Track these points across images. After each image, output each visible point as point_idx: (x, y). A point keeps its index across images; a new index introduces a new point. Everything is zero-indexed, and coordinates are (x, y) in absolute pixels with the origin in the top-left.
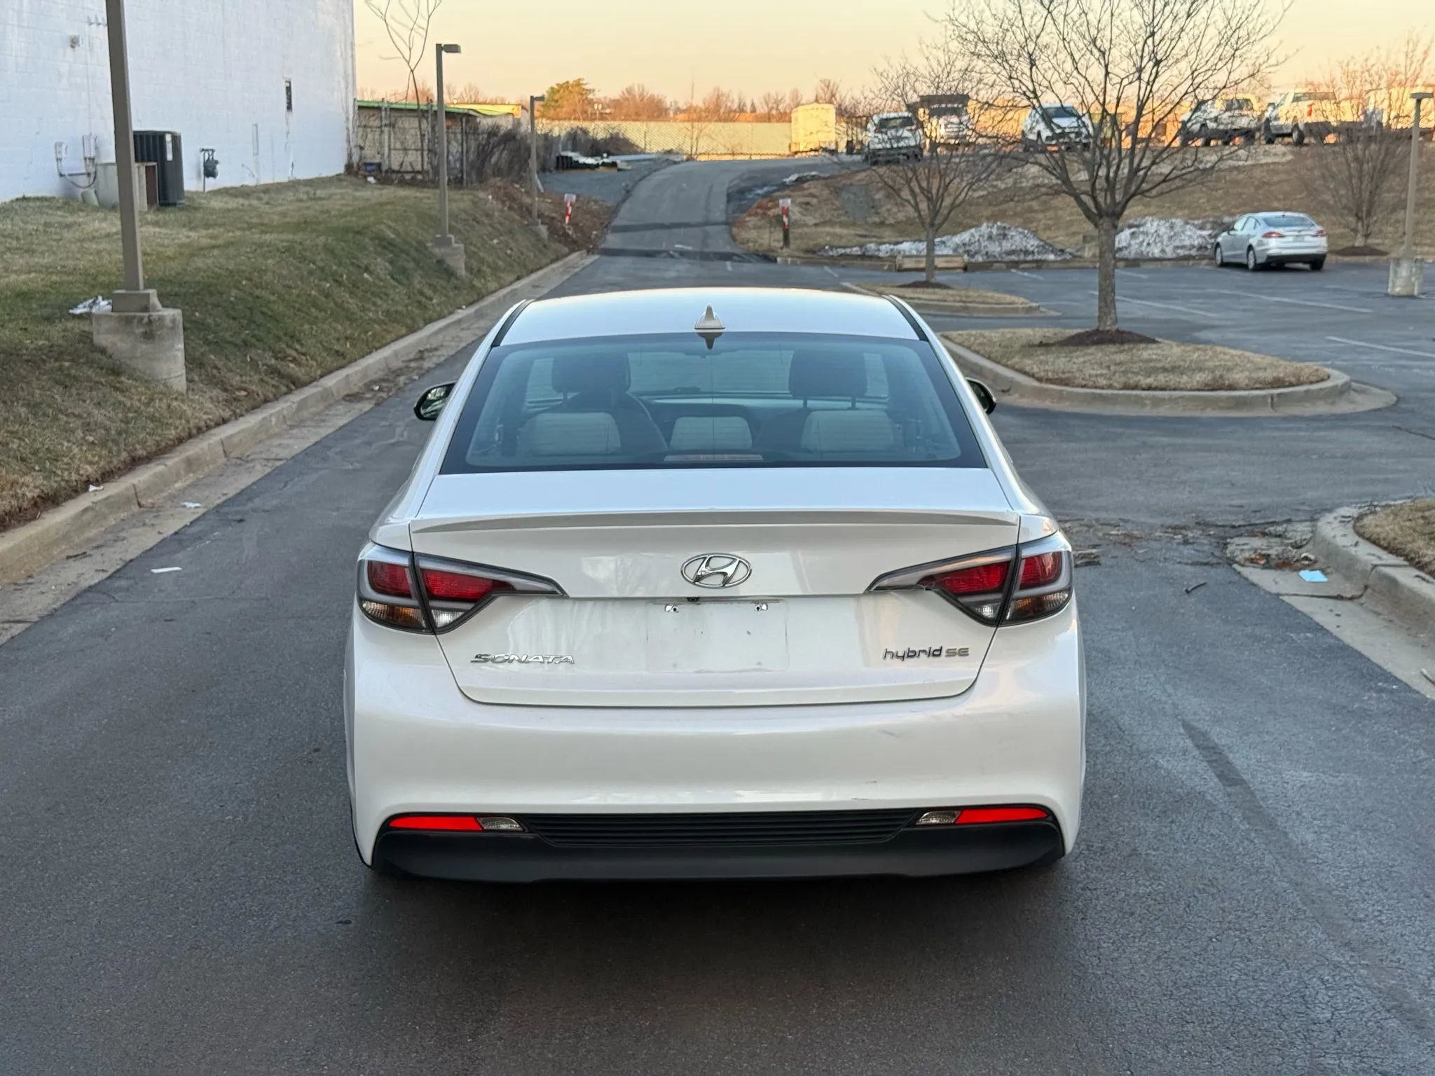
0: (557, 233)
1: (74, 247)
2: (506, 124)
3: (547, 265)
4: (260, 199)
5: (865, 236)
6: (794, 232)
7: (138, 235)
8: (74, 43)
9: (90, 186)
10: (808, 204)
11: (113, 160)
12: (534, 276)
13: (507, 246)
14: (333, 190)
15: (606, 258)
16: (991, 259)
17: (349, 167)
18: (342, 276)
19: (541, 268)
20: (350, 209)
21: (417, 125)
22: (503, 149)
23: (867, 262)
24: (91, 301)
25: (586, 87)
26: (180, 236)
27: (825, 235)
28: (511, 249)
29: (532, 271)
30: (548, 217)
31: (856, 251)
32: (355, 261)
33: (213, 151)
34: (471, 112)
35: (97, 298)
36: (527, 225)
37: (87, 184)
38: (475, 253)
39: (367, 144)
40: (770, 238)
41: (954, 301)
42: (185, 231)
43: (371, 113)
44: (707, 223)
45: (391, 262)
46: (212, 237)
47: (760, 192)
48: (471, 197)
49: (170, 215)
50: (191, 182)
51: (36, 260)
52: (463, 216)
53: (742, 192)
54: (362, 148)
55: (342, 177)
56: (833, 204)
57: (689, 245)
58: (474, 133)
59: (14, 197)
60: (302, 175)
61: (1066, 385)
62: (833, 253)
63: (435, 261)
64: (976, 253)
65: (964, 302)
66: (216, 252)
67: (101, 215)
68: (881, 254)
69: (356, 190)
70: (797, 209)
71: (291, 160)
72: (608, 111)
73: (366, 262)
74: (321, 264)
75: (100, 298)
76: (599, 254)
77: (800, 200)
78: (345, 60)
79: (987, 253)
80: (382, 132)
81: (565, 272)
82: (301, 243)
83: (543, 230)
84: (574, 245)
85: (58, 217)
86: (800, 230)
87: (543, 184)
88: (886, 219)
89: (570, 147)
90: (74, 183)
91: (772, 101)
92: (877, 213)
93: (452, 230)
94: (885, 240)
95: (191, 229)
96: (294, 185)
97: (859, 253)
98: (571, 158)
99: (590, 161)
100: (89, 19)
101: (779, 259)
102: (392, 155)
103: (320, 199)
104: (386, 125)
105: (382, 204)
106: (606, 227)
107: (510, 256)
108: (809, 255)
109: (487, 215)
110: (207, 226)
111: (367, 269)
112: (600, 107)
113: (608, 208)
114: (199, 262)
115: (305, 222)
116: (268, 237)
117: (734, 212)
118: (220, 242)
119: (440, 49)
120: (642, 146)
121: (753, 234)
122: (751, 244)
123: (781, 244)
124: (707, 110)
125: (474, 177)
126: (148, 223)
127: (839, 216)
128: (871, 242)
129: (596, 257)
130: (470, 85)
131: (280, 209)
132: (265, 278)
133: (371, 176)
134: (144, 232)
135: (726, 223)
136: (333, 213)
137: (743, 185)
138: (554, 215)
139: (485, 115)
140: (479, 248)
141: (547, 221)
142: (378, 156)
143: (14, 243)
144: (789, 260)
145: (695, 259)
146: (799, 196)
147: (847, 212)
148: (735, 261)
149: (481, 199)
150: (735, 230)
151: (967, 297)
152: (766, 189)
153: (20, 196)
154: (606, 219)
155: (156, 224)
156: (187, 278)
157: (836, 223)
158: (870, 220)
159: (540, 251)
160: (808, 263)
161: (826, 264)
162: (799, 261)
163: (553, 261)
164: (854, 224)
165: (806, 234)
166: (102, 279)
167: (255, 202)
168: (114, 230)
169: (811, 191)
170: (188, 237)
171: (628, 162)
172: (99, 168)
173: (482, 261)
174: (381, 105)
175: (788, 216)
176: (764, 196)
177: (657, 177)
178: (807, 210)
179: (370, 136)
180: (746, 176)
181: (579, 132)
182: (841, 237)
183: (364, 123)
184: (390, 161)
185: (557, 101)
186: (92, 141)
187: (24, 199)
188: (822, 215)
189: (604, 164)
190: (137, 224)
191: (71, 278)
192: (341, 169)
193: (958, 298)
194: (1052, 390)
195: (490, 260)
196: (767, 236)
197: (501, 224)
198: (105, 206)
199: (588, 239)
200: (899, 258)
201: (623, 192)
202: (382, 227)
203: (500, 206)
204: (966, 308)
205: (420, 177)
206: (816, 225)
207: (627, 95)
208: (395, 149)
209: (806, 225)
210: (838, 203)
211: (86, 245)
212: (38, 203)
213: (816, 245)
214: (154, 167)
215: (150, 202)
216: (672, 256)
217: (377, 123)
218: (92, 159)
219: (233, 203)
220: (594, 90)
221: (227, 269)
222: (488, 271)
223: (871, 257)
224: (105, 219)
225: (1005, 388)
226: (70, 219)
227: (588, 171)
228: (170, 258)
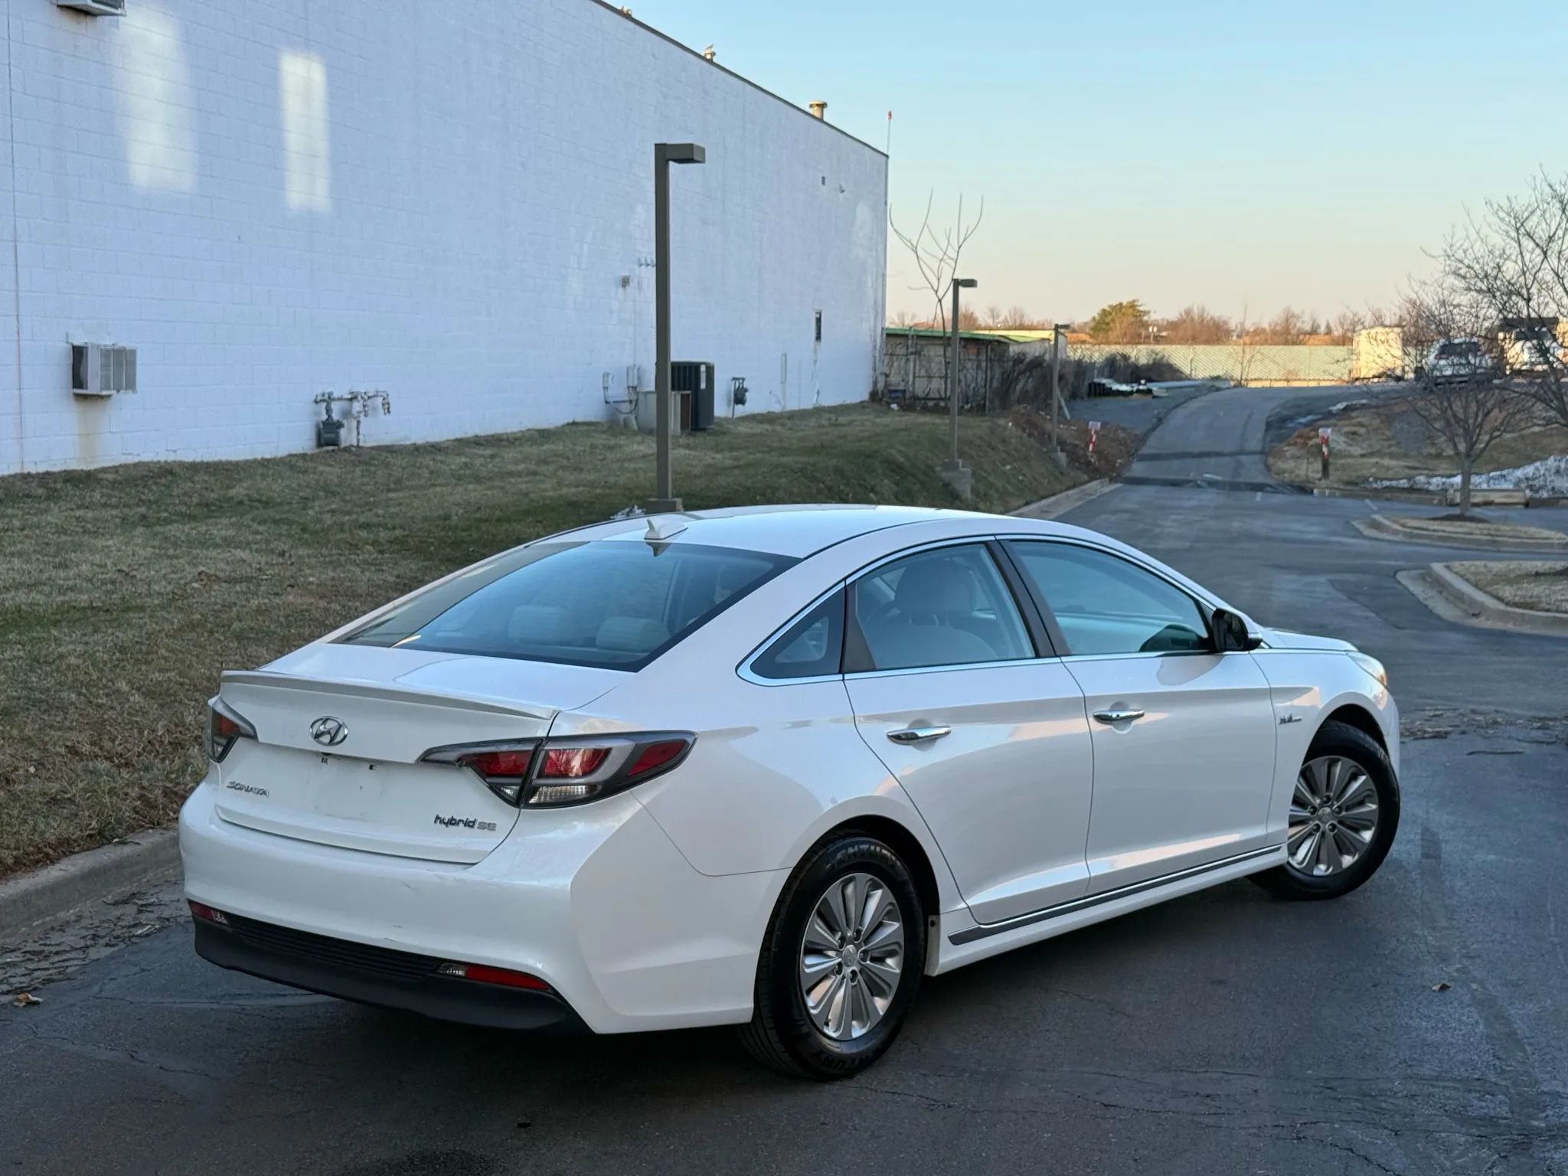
0: (1077, 458)
1: (615, 466)
2: (1035, 351)
3: (1061, 491)
4: (783, 425)
5: (1416, 468)
6: (1336, 463)
7: (670, 456)
8: (625, 282)
9: (631, 412)
10: (1355, 433)
11: (652, 388)
12: (1044, 502)
13: (1020, 472)
14: (854, 417)
15: (1128, 487)
16: (1557, 495)
17: (874, 395)
18: (848, 495)
19: (1054, 494)
20: (866, 434)
21: (942, 353)
22: (1029, 377)
23: (1414, 496)
24: (628, 510)
25: (1141, 309)
26: (707, 458)
27: (1369, 467)
28: (1024, 475)
29: (1044, 498)
30: (1070, 444)
31: (1404, 483)
32: (862, 482)
33: (743, 379)
34: (1002, 339)
35: (633, 507)
36: (1046, 452)
37: (628, 411)
38: (985, 478)
39: (893, 372)
40: (1309, 470)
41: (1482, 534)
42: (712, 454)
43: (898, 341)
44: (1242, 453)
45: (897, 484)
46: (735, 459)
47: (1303, 420)
48: (989, 424)
49: (700, 439)
50: (721, 408)
51: (583, 476)
52: (978, 442)
53: (1283, 420)
54: (887, 376)
55: (865, 404)
56: (1383, 434)
57: (1218, 475)
58: (999, 361)
59: (565, 421)
60: (828, 401)
61: (1531, 608)
62: (1378, 485)
63: (941, 484)
64: (1541, 488)
65: (1492, 536)
66: (736, 472)
67: (639, 438)
68: (1431, 488)
69: (878, 416)
70: (1342, 439)
71: (818, 387)
72: (1164, 334)
73: (872, 483)
74: (829, 483)
75: (636, 507)
76: (1121, 482)
77: (1347, 429)
78: (876, 290)
79: (1553, 488)
80: (908, 360)
81: (1079, 500)
82: (813, 465)
83: (1062, 457)
84: (1095, 473)
85: (601, 440)
86: (1343, 461)
87: (1070, 412)
88: (1443, 450)
89: (1106, 374)
90: (617, 410)
91: (1349, 322)
92: (1434, 444)
93: (962, 454)
94: (1437, 473)
95: (717, 452)
96: (819, 411)
97: (1406, 486)
98: (1104, 385)
99: (1124, 388)
100: (639, 260)
101: (1315, 491)
102: (917, 383)
103: (842, 425)
104: (912, 353)
105: (898, 430)
106: (1133, 455)
107: (1022, 482)
108: (1349, 487)
109: (1004, 441)
110: (732, 449)
111: (873, 490)
112: (1155, 329)
113: (1136, 436)
114: (722, 481)
115: (822, 446)
116: (785, 460)
117: (1272, 441)
118: (741, 463)
119: (957, 284)
120: (1187, 372)
121: (1290, 465)
122: (1286, 475)
123: (1320, 475)
124: (1274, 333)
125: (997, 403)
126: (680, 446)
127: (1390, 446)
128: (1421, 474)
129: (1118, 485)
130: (1015, 309)
131: (800, 434)
132: (777, 494)
133: (894, 403)
134: (675, 454)
135: (1262, 453)
136: (849, 438)
137: (1285, 413)
138: (1077, 442)
139: (1016, 342)
140: (989, 474)
141: (1068, 448)
142: (903, 384)
143: (565, 462)
144: (1327, 492)
145: (1224, 489)
146: (1345, 425)
147: (1398, 443)
148: (1267, 492)
149: (999, 426)
150: (1271, 460)
151: (1498, 530)
152: (1309, 418)
153: (571, 421)
154: (1133, 448)
155: (688, 447)
156: (709, 494)
157: (1385, 454)
158: (1425, 451)
159: (1056, 478)
160: (1346, 495)
161: (1368, 497)
162: (1338, 493)
163: (1068, 489)
164: (1406, 456)
165: (1349, 464)
166: (638, 492)
167: (778, 428)
168: (651, 452)
169: (1359, 420)
170: (714, 458)
171: (1168, 389)
172: (641, 397)
173: (992, 485)
174: (907, 333)
175: (1328, 446)
176: (1306, 425)
177: (1194, 405)
178: (1353, 440)
179: (896, 364)
180: (1289, 405)
181: (1118, 358)
182: (1388, 468)
183: (890, 351)
184: (914, 388)
185: (1108, 324)
186: (636, 371)
187: (574, 423)
188: (1370, 446)
189: (1138, 391)
190: (670, 446)
191: (612, 492)
192: (866, 397)
193: (1486, 532)
194: (1516, 613)
195: (1000, 485)
196: (1304, 466)
197: (1017, 450)
198: (644, 431)
199: (1113, 467)
200: (1451, 491)
201: (1155, 420)
202: (893, 452)
203: (1019, 433)
204: (1494, 542)
205: (942, 404)
206: (1363, 456)
207: (1184, 317)
208: (919, 377)
209: (1351, 456)
210: (1389, 433)
211: (626, 465)
212: (586, 428)
213: (1358, 477)
214: (688, 395)
215: (683, 427)
216: (1199, 486)
217: (903, 351)
218: (635, 388)
219: (758, 429)
220: (1149, 312)
221: (745, 486)
222: (996, 495)
223: (1419, 490)
224: (642, 442)
225: (1476, 613)
226: (612, 442)
227: (1121, 398)
228: (696, 477)
